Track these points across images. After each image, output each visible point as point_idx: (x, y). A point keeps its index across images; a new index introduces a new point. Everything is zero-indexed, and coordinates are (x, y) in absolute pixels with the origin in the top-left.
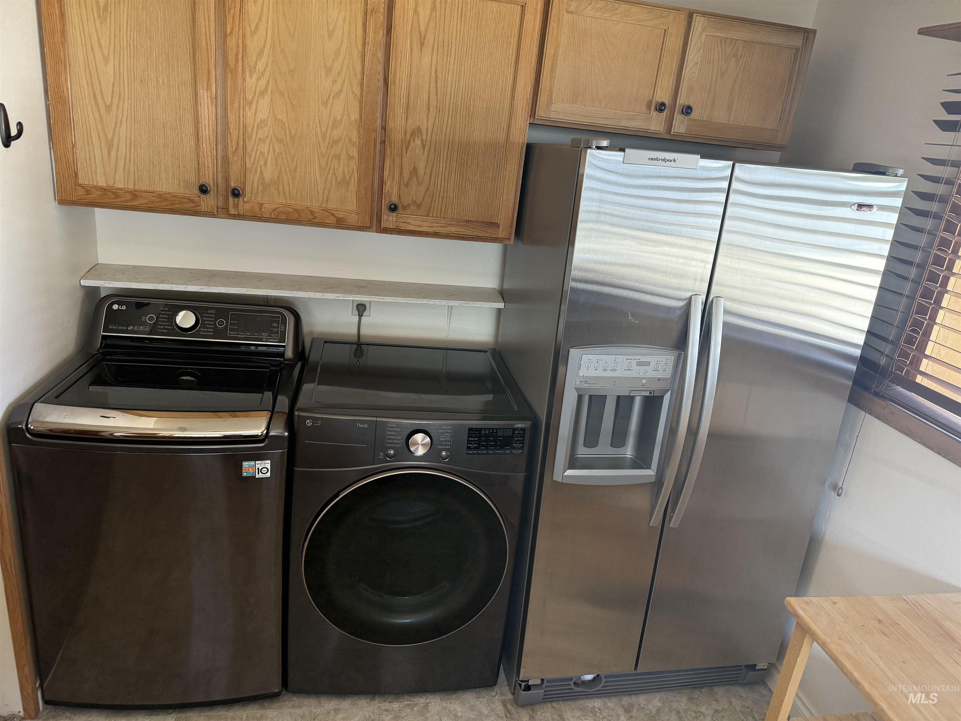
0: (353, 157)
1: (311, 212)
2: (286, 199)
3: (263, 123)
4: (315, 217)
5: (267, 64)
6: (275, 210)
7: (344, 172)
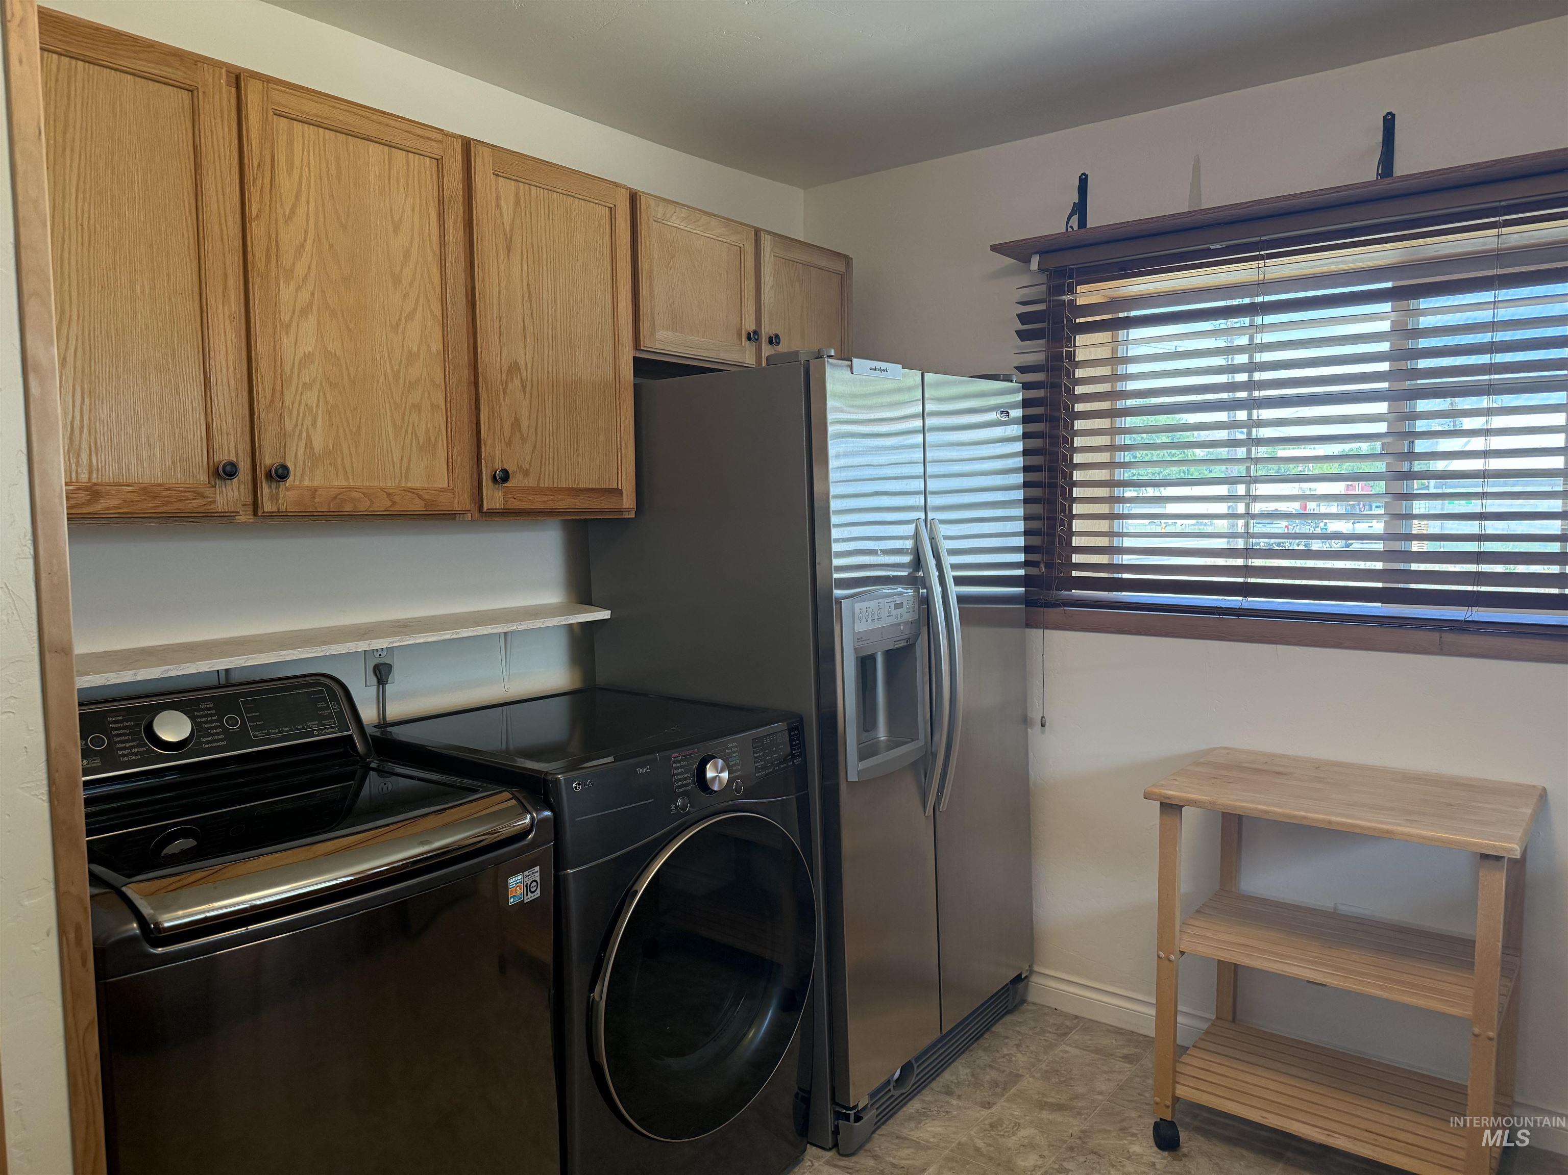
0: (438, 406)
1: (389, 495)
2: (347, 479)
3: (308, 359)
4: (394, 503)
5: (309, 268)
6: (335, 498)
7: (427, 431)
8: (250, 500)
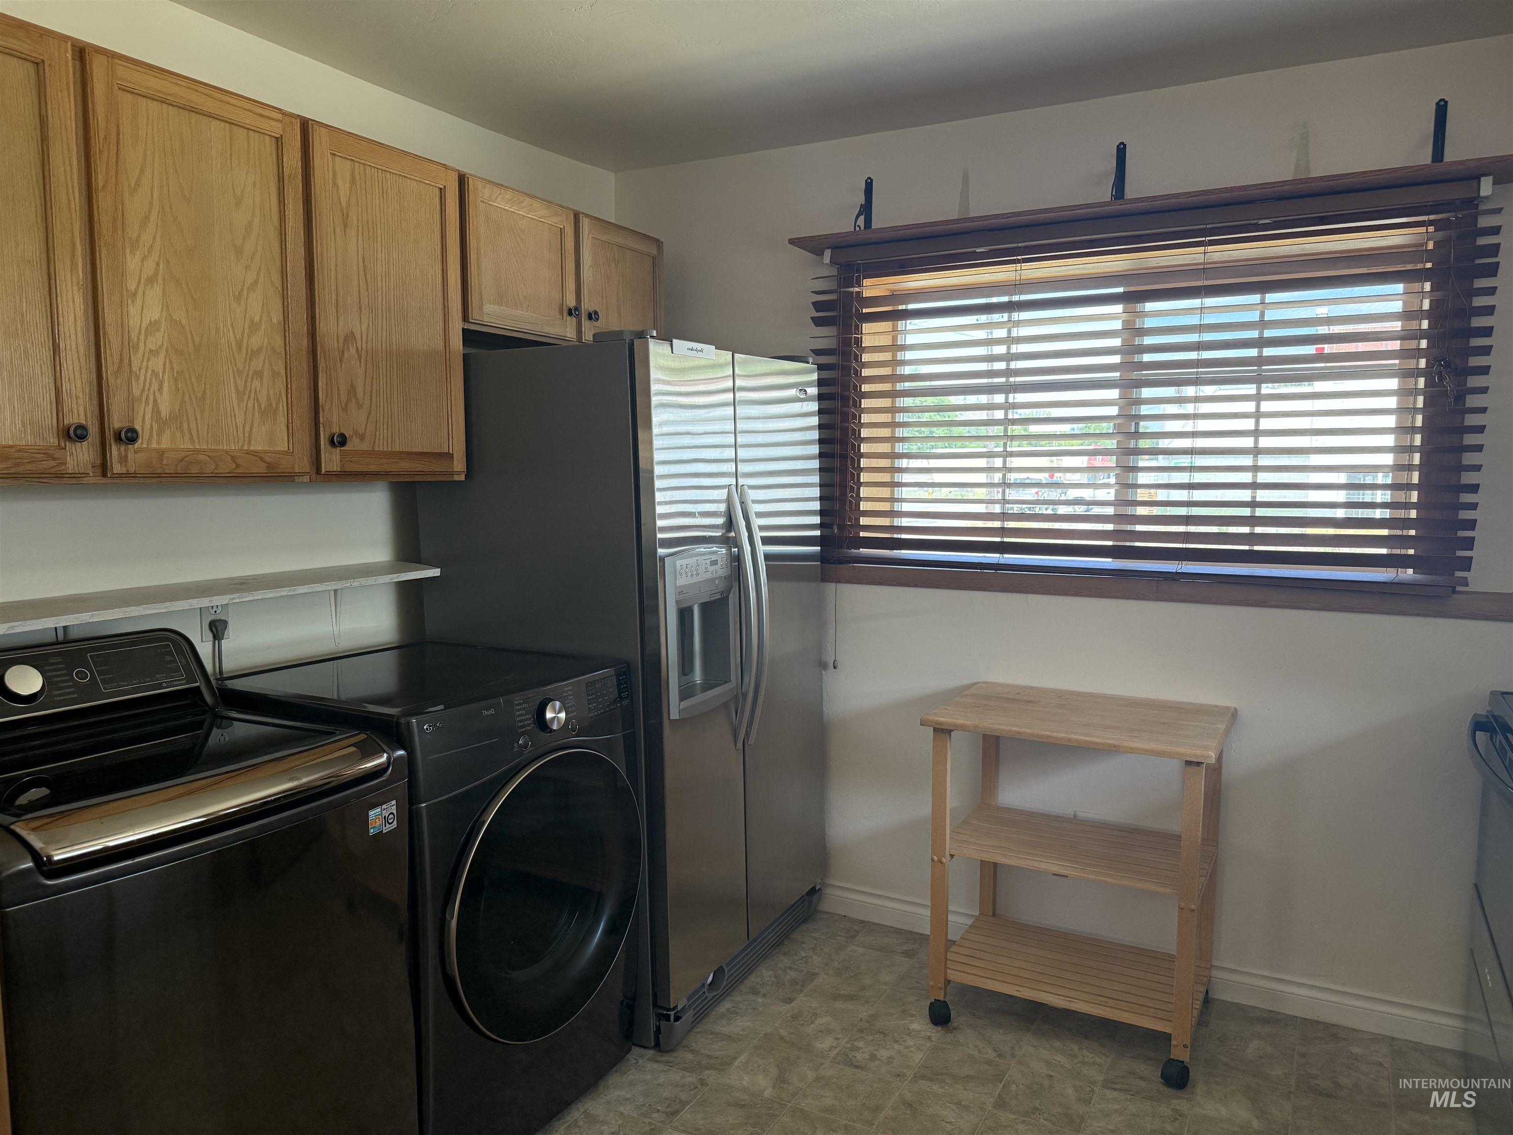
0: (279, 374)
1: (233, 458)
2: (193, 442)
3: (153, 326)
4: (238, 466)
5: (154, 238)
6: (182, 460)
7: (268, 396)
8: (98, 461)
